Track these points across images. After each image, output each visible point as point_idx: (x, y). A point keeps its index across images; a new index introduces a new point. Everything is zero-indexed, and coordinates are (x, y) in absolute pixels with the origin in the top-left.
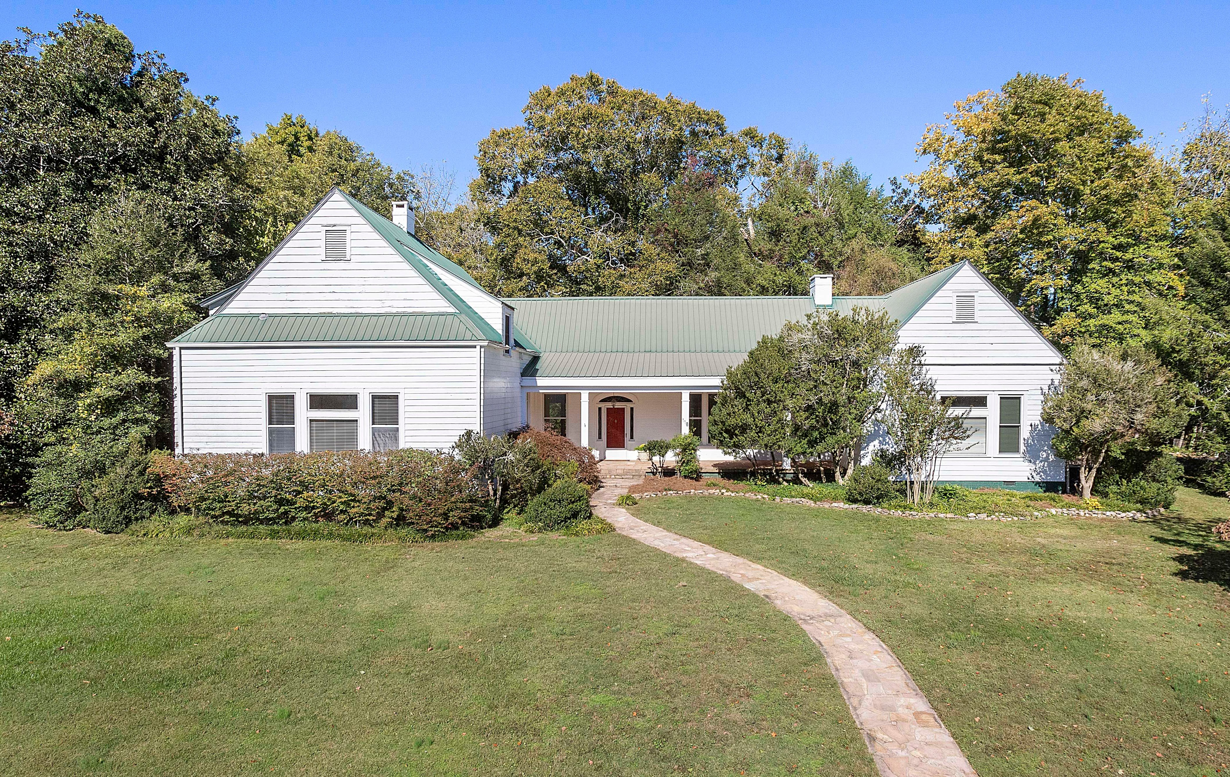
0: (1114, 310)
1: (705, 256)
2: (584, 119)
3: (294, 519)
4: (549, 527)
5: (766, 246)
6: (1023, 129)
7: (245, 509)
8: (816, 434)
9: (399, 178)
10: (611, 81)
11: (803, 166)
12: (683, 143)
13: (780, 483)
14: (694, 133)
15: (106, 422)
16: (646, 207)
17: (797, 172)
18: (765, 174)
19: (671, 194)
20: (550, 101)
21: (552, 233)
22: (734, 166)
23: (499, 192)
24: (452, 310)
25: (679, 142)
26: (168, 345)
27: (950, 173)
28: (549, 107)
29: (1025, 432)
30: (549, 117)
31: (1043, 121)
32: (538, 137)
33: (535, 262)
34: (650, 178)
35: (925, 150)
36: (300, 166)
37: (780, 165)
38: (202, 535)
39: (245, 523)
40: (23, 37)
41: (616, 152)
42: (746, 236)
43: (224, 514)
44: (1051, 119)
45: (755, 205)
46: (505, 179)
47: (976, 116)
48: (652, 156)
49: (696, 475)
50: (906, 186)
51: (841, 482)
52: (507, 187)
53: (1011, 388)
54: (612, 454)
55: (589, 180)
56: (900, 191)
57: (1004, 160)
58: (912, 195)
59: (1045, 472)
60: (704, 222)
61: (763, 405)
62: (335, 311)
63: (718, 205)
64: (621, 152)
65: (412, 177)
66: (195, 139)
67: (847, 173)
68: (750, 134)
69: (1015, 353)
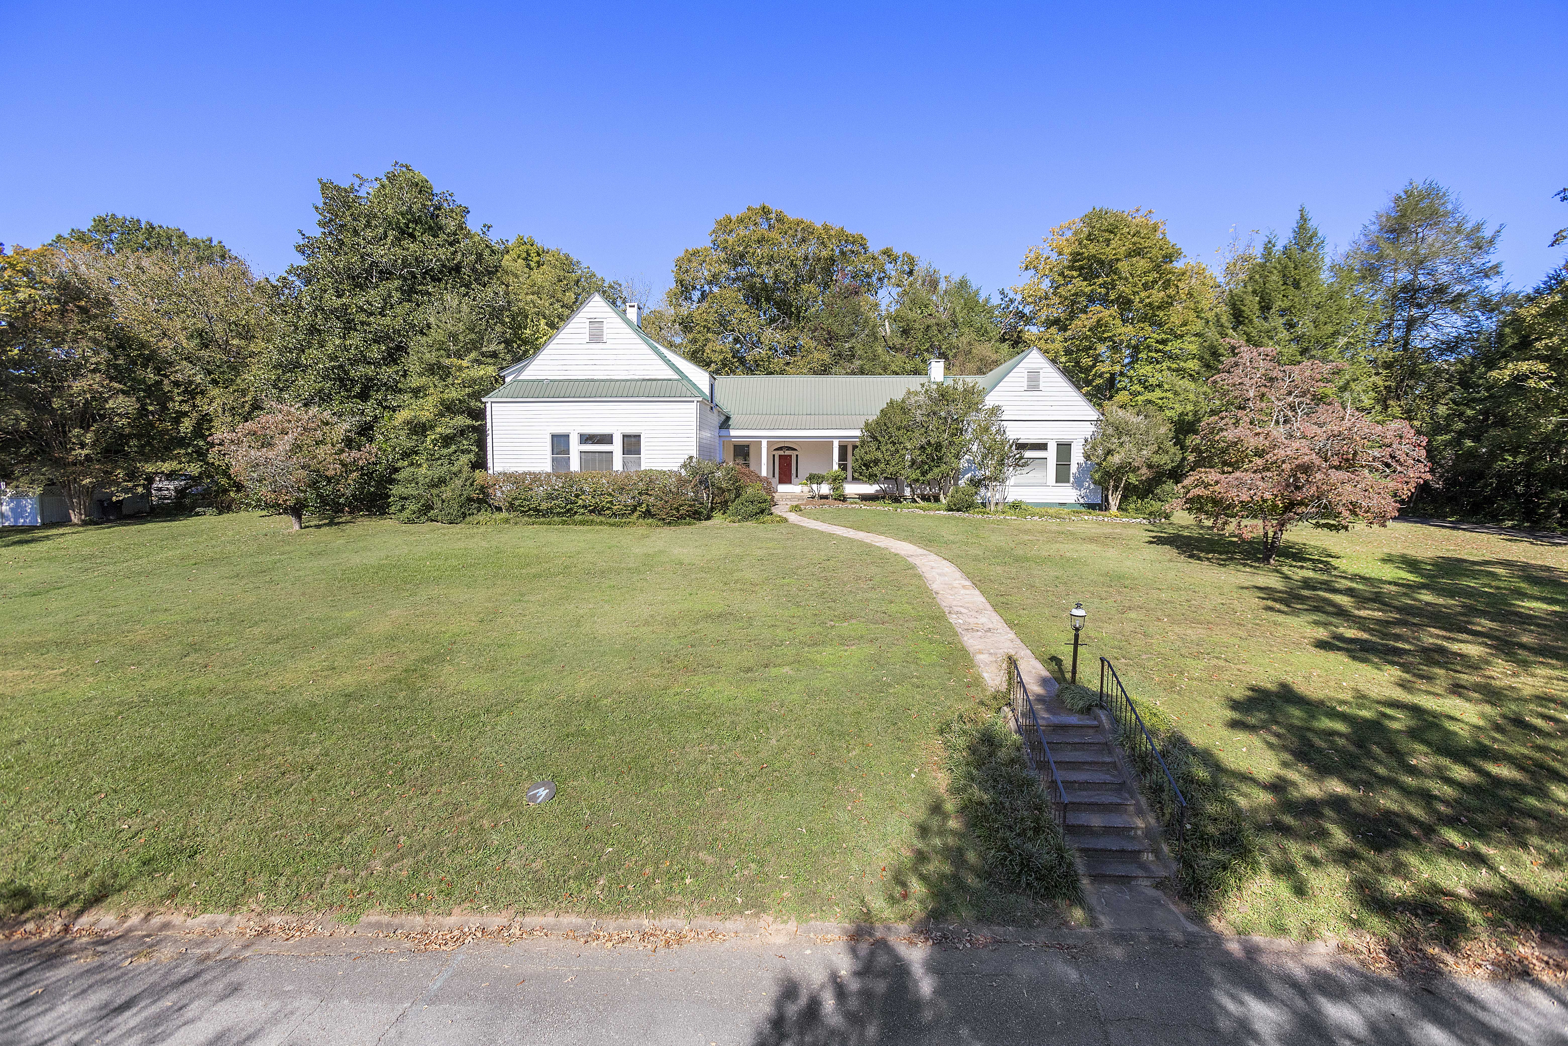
0: (1157, 389)
1: (851, 349)
2: (759, 242)
3: (576, 513)
4: (745, 519)
5: (898, 341)
6: (1093, 252)
7: (544, 506)
8: (926, 467)
9: (611, 287)
10: (779, 211)
11: (928, 279)
12: (834, 261)
13: (901, 502)
14: (843, 253)
15: (445, 451)
16: (806, 311)
17: (923, 284)
18: (898, 285)
19: (826, 300)
20: (732, 226)
21: (733, 330)
22: (874, 278)
23: (691, 298)
24: (676, 377)
25: (832, 260)
26: (483, 400)
27: (1046, 284)
28: (731, 231)
29: (1074, 469)
30: (731, 240)
31: (1108, 245)
32: (723, 255)
33: (722, 352)
34: (809, 288)
35: (1027, 267)
36: (537, 276)
37: (911, 279)
38: (516, 524)
39: (544, 516)
40: (357, 182)
41: (782, 268)
42: (884, 334)
43: (530, 509)
44: (1113, 244)
45: (892, 310)
46: (694, 288)
47: (1067, 240)
48: (810, 270)
49: (843, 498)
50: (1011, 295)
51: (944, 501)
52: (696, 295)
53: (1065, 437)
54: (782, 488)
55: (762, 289)
56: (1007, 299)
57: (1079, 276)
58: (1016, 303)
59: (1087, 496)
60: (851, 322)
61: (889, 446)
62: (595, 378)
63: (862, 309)
64: (787, 267)
65: (620, 286)
66: (480, 257)
67: (963, 284)
68: (887, 253)
69: (1068, 413)
